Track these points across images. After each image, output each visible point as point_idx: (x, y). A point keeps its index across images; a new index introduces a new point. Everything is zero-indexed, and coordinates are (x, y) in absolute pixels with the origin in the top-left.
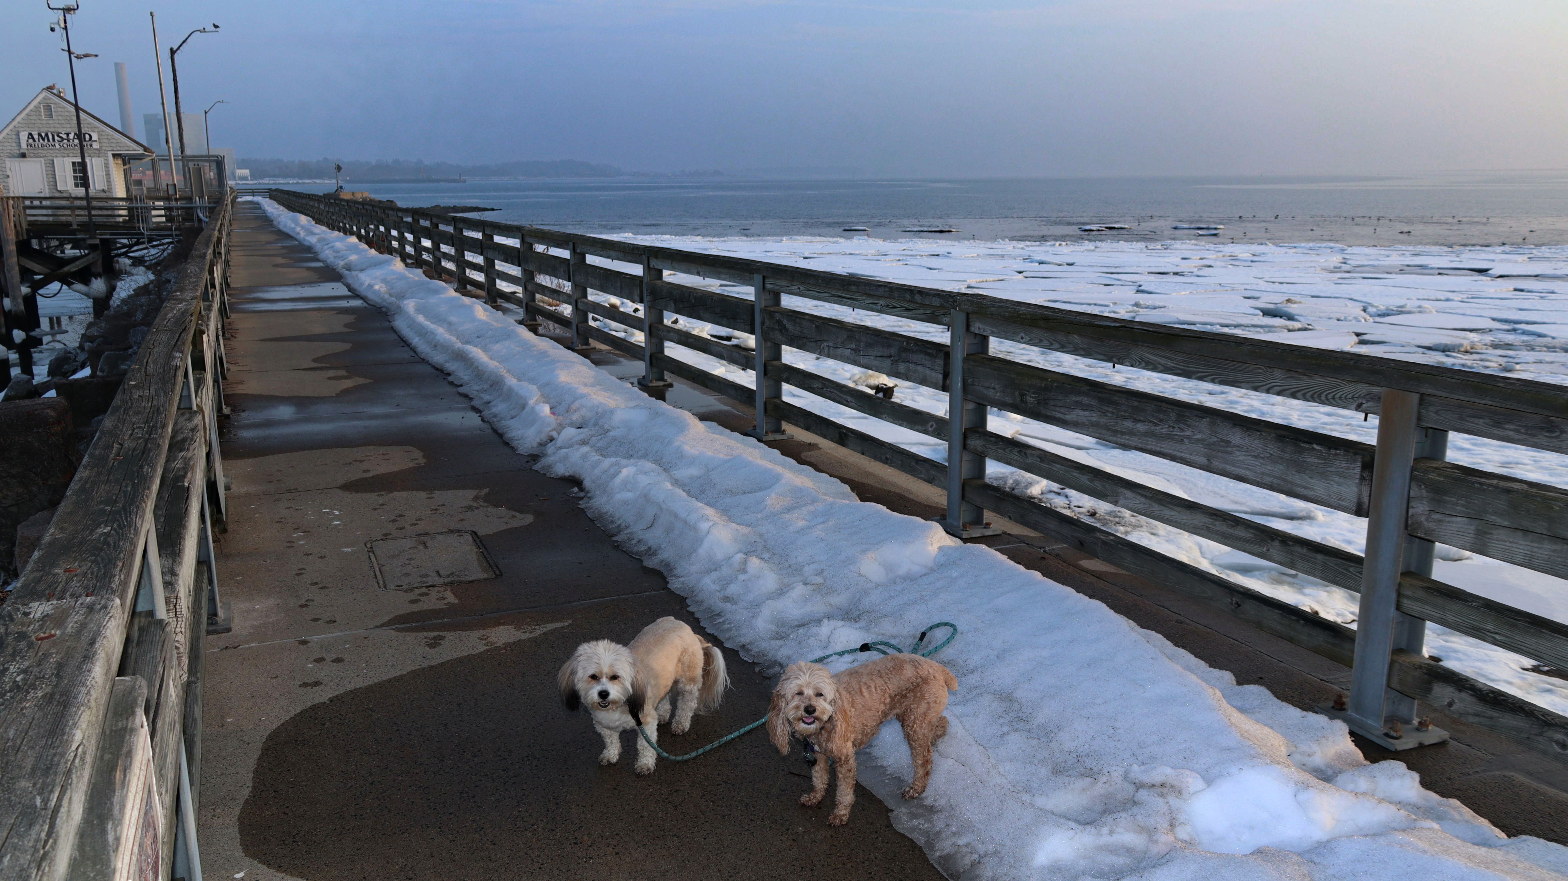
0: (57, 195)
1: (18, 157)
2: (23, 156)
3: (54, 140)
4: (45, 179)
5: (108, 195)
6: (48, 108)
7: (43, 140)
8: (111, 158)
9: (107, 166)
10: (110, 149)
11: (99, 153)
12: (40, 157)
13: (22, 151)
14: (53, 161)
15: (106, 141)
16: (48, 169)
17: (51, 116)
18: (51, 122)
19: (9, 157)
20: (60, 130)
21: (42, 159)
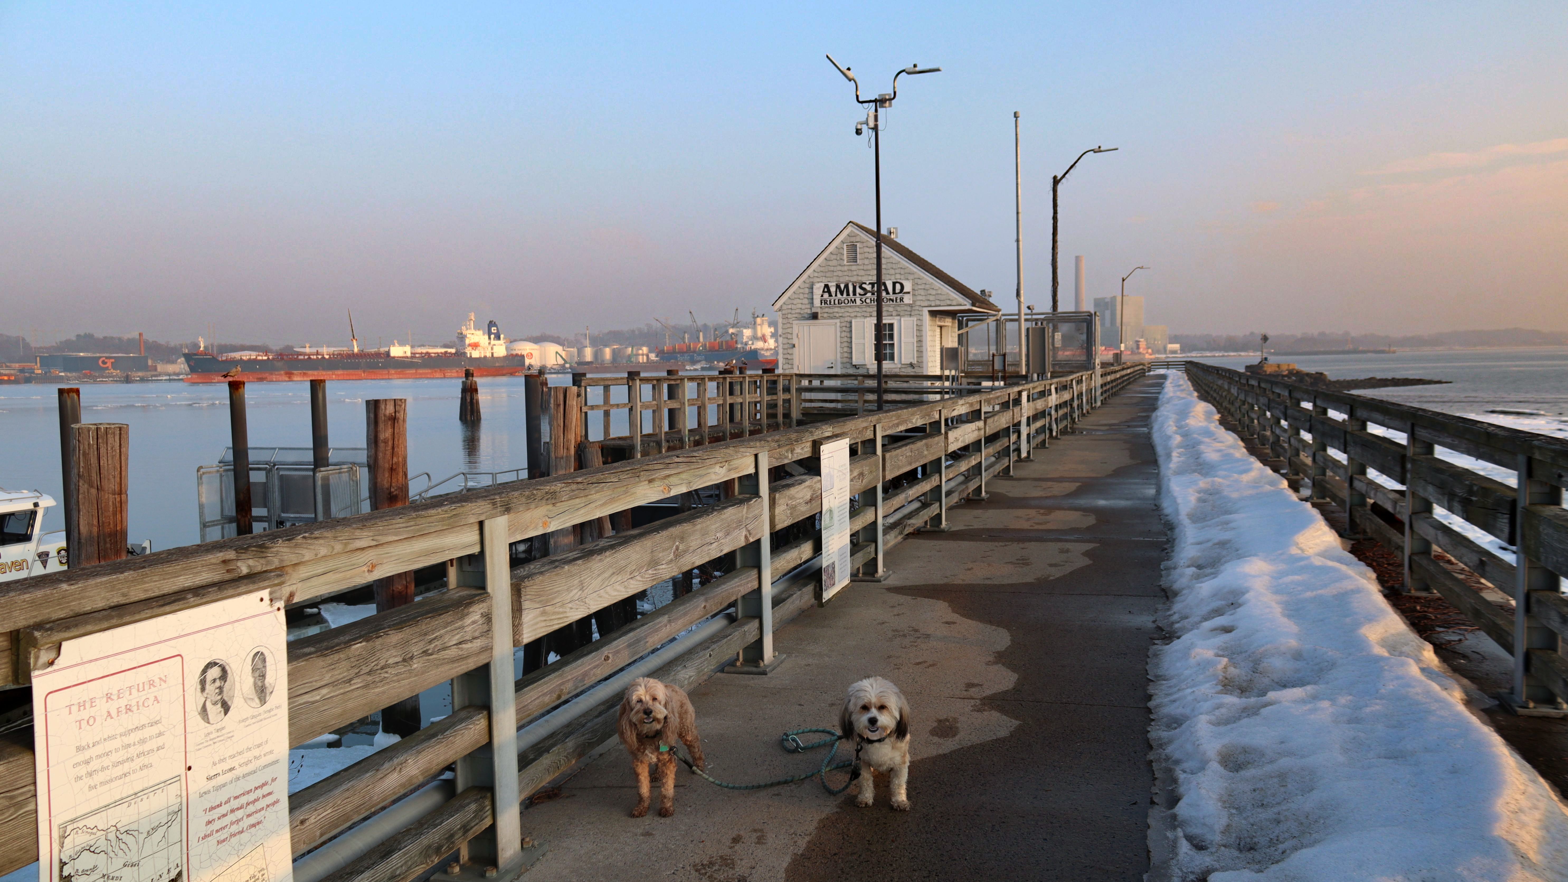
0: (851, 371)
1: (808, 319)
2: (815, 316)
3: (854, 294)
4: (839, 349)
5: (917, 371)
6: (853, 248)
7: (842, 294)
8: (927, 317)
9: (920, 329)
10: (926, 304)
11: (911, 310)
12: (835, 318)
13: (814, 310)
14: (851, 322)
15: (922, 292)
16: (844, 334)
17: (855, 260)
18: (854, 268)
19: (798, 319)
20: (864, 279)
21: (838, 321)
